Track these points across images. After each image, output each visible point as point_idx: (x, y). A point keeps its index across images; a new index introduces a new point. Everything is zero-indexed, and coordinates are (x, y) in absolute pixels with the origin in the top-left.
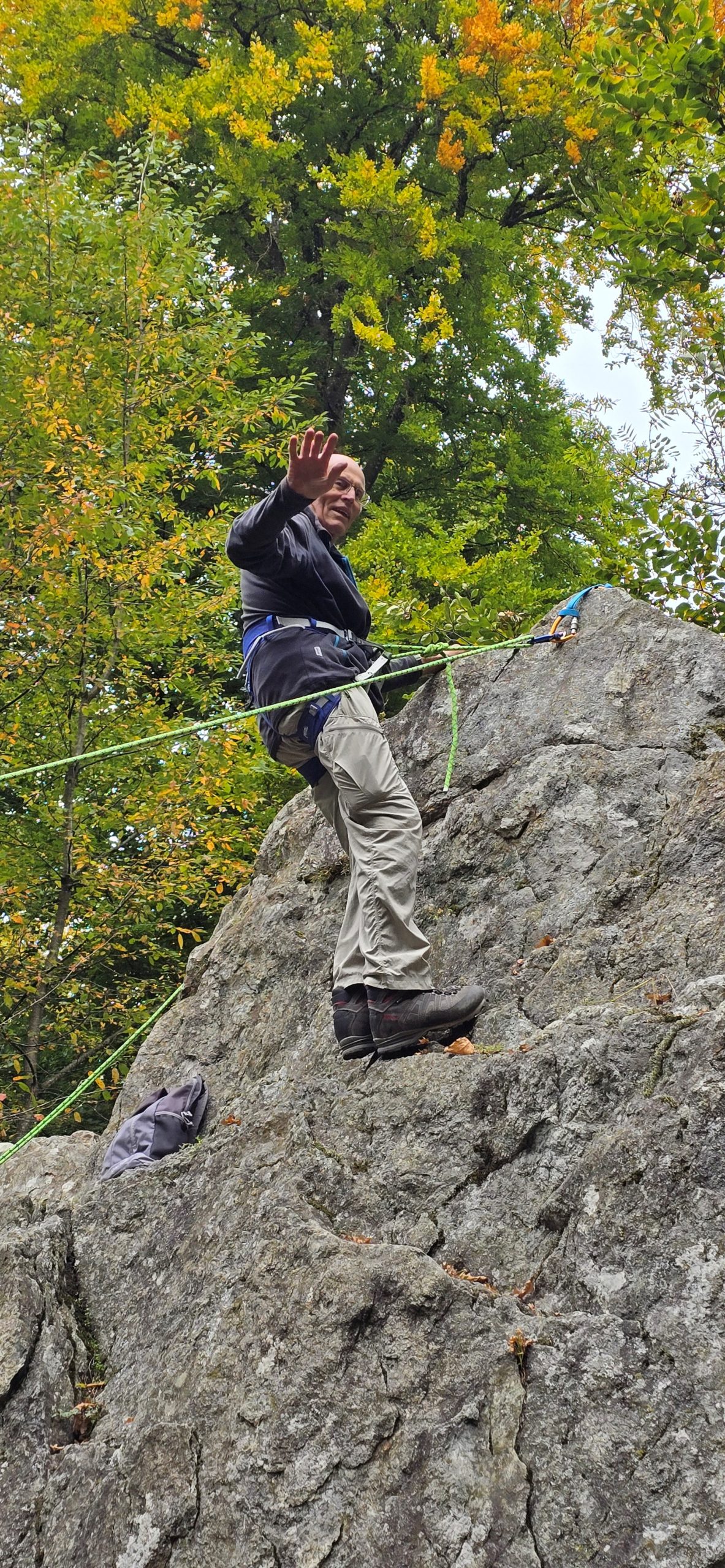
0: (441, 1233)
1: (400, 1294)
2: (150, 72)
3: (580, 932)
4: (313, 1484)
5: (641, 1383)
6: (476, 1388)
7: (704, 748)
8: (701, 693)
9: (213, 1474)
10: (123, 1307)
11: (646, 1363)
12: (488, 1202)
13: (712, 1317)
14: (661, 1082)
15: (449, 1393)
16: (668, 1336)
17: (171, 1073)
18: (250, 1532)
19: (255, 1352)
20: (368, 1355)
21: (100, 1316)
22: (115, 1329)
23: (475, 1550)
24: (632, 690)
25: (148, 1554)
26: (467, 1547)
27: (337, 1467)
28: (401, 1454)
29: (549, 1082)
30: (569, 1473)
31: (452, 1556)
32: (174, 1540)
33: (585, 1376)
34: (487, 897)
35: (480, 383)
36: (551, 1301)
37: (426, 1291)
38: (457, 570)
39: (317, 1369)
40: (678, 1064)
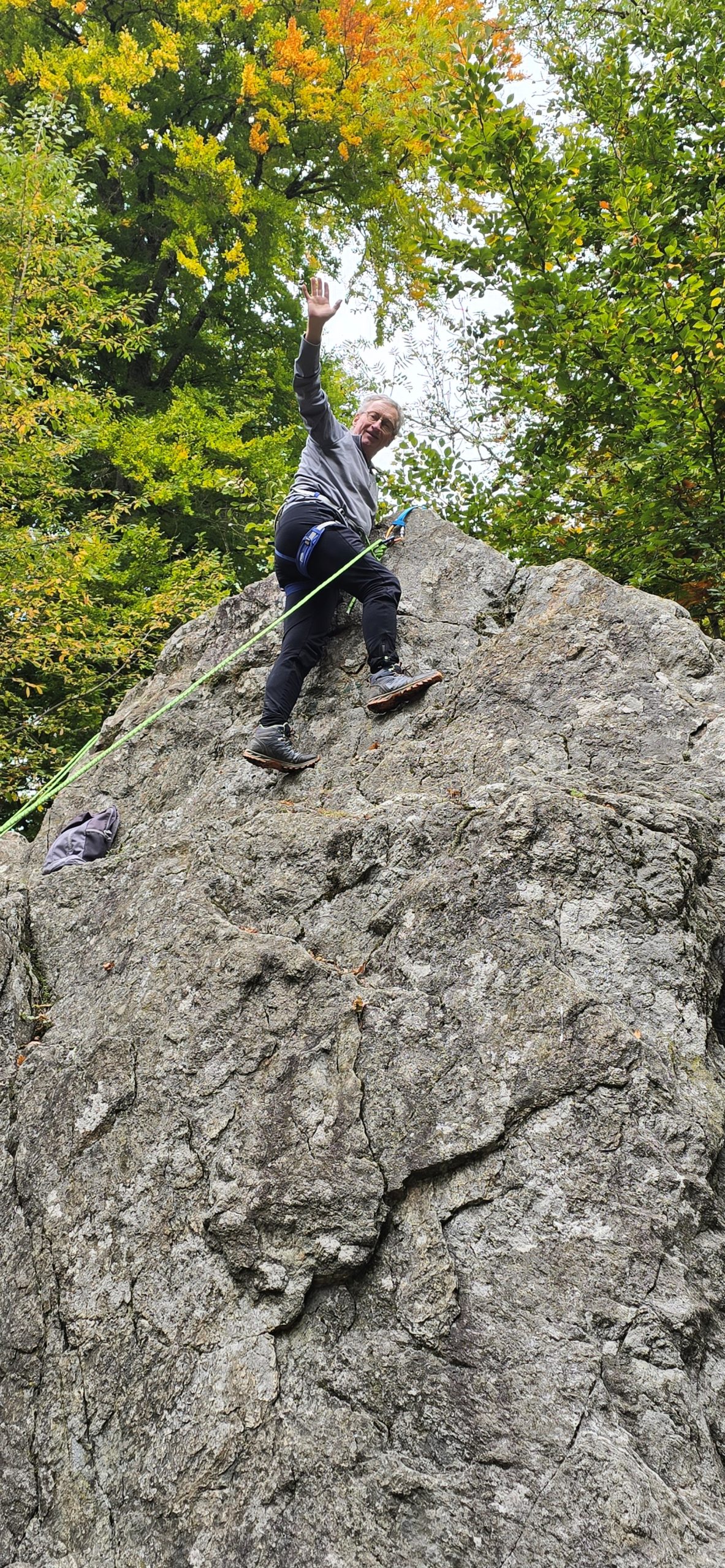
0: (302, 930)
1: (280, 967)
2: (42, 42)
3: (400, 743)
4: (217, 1083)
5: (439, 1035)
6: (331, 1029)
7: (485, 627)
8: (485, 590)
9: (147, 1071)
10: (64, 957)
11: (443, 1023)
12: (335, 912)
13: (487, 998)
14: (460, 848)
15: (311, 1032)
16: (458, 1007)
17: (89, 801)
18: (172, 1110)
19: (177, 996)
20: (257, 1005)
21: (47, 961)
22: (58, 970)
23: (326, 1131)
24: (439, 582)
25: (99, 1119)
26: (321, 1128)
27: (233, 1073)
28: (278, 1067)
29: (382, 840)
30: (389, 1087)
31: (310, 1133)
32: (117, 1112)
33: (402, 1028)
34: (331, 710)
35: (257, 309)
36: (376, 979)
37: (298, 967)
38: (235, 447)
39: (223, 1011)
40: (472, 838)
